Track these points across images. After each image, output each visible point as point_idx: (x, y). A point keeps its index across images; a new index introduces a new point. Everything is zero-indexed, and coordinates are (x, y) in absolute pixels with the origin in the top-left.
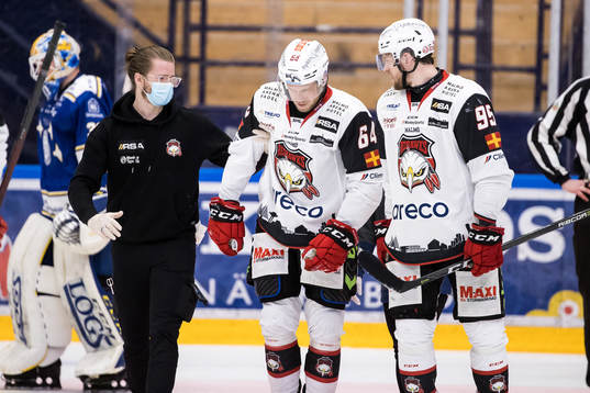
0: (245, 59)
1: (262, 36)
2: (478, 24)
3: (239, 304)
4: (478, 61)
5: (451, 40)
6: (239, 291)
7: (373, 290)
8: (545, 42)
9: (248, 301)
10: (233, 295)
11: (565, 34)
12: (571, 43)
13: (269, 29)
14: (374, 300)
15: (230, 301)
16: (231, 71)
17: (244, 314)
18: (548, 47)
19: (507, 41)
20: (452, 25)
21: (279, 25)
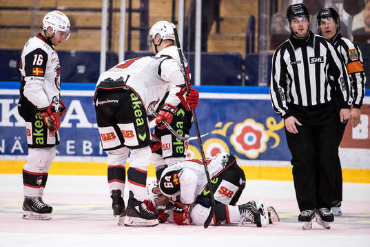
0: (20, 24)
1: (29, 13)
2: (141, 6)
3: (17, 153)
4: (141, 25)
5: (127, 15)
6: (17, 146)
7: (87, 145)
8: (176, 15)
9: (22, 151)
10: (15, 148)
11: (187, 11)
12: (189, 16)
13: (33, 9)
14: (88, 150)
15: (13, 151)
16: (13, 31)
17: (20, 158)
18: (178, 18)
19: (156, 15)
20: (128, 7)
21: (37, 7)
